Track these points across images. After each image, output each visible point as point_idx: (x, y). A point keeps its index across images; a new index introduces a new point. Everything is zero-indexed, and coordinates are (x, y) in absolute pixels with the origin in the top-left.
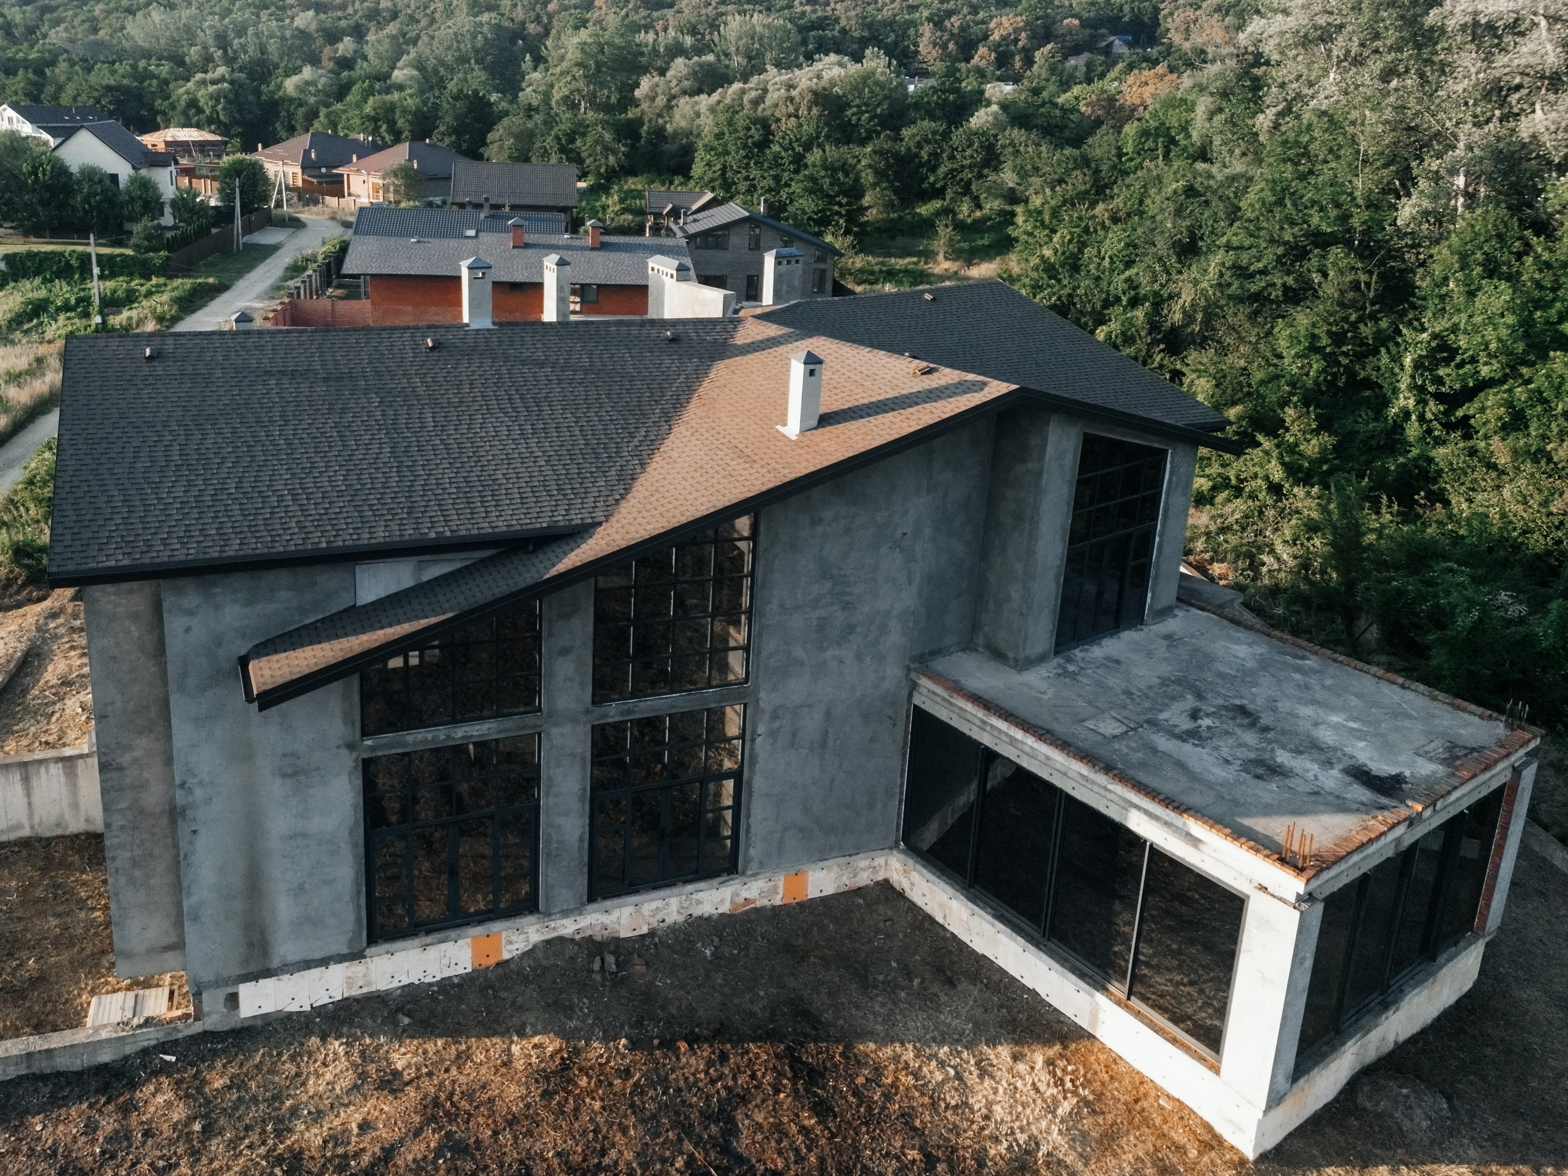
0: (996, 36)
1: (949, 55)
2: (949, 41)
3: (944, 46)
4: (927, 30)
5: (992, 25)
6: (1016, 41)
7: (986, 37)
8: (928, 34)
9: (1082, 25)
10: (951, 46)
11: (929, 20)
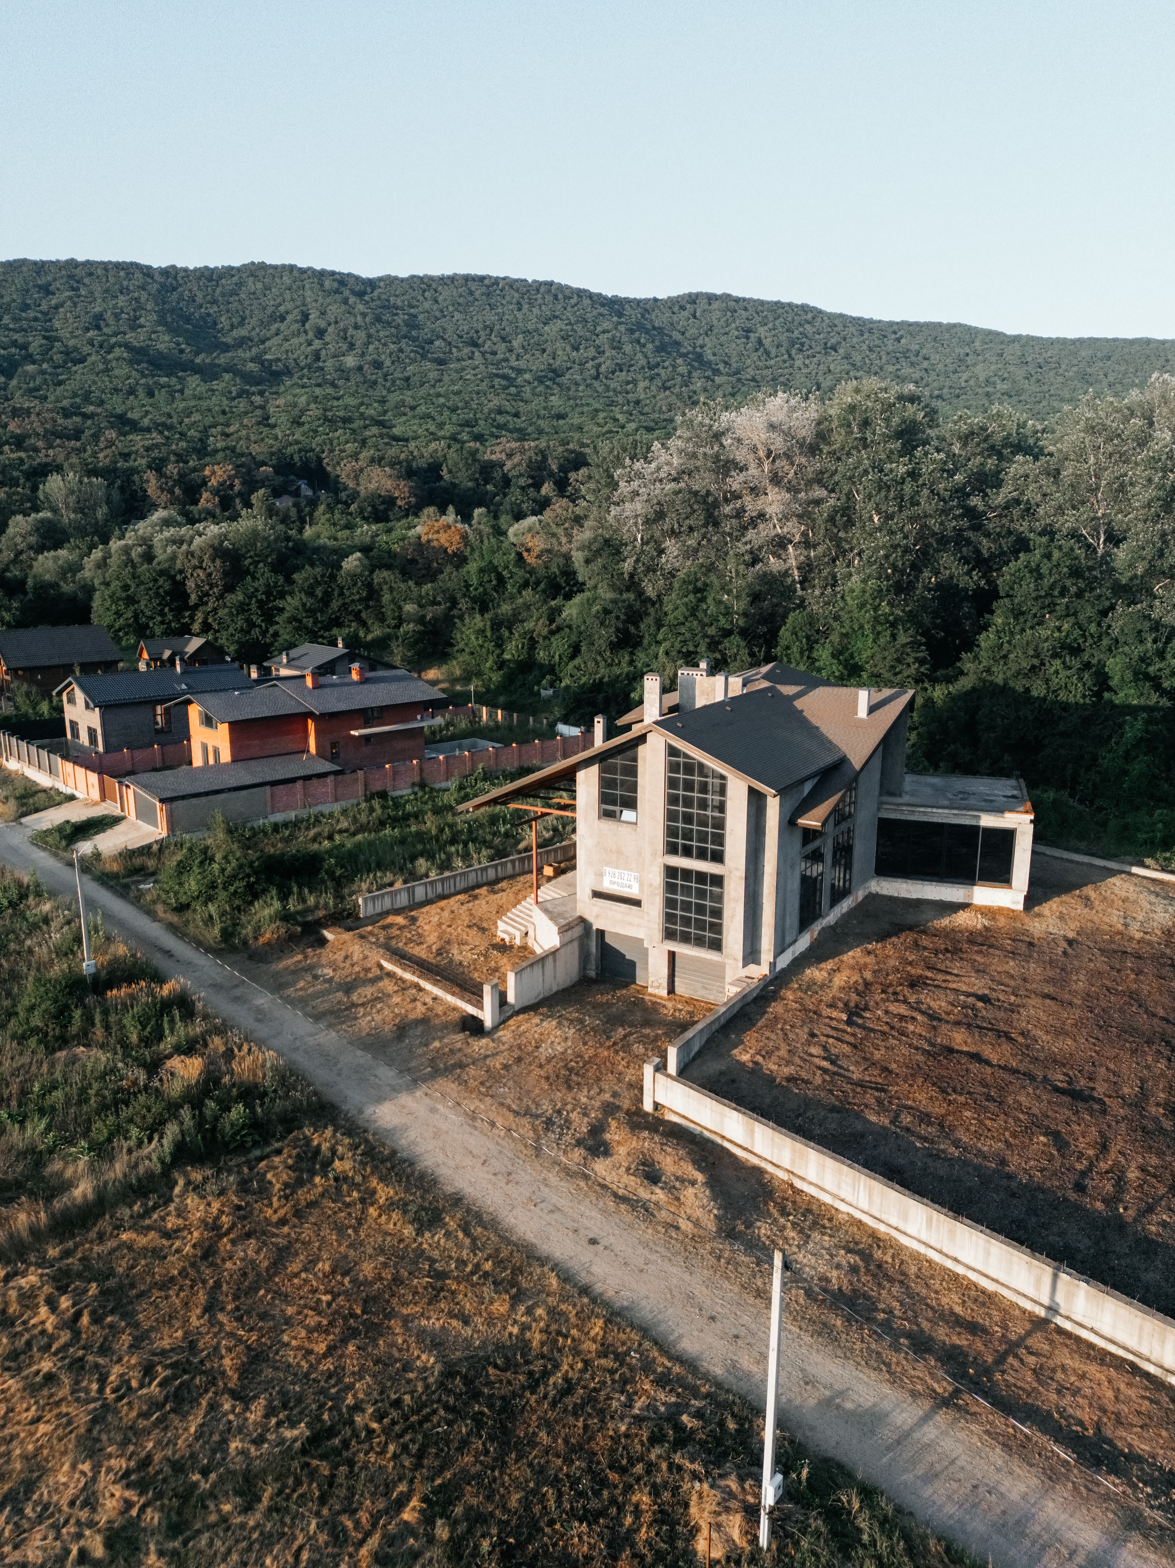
0: (213, 482)
1: (177, 499)
2: (174, 486)
3: (170, 491)
4: (151, 476)
5: (207, 472)
6: (232, 486)
7: (204, 483)
8: (153, 481)
9: (276, 472)
10: (177, 491)
11: (149, 467)
